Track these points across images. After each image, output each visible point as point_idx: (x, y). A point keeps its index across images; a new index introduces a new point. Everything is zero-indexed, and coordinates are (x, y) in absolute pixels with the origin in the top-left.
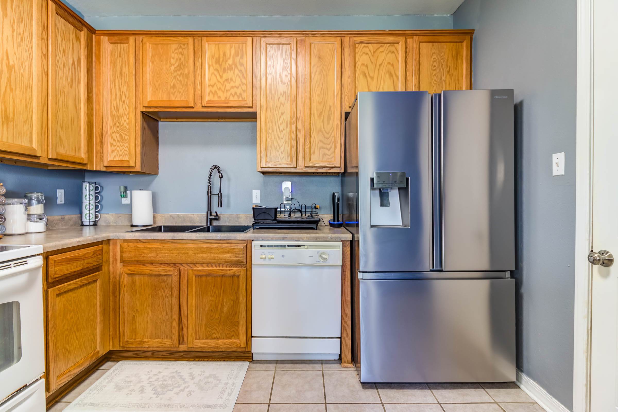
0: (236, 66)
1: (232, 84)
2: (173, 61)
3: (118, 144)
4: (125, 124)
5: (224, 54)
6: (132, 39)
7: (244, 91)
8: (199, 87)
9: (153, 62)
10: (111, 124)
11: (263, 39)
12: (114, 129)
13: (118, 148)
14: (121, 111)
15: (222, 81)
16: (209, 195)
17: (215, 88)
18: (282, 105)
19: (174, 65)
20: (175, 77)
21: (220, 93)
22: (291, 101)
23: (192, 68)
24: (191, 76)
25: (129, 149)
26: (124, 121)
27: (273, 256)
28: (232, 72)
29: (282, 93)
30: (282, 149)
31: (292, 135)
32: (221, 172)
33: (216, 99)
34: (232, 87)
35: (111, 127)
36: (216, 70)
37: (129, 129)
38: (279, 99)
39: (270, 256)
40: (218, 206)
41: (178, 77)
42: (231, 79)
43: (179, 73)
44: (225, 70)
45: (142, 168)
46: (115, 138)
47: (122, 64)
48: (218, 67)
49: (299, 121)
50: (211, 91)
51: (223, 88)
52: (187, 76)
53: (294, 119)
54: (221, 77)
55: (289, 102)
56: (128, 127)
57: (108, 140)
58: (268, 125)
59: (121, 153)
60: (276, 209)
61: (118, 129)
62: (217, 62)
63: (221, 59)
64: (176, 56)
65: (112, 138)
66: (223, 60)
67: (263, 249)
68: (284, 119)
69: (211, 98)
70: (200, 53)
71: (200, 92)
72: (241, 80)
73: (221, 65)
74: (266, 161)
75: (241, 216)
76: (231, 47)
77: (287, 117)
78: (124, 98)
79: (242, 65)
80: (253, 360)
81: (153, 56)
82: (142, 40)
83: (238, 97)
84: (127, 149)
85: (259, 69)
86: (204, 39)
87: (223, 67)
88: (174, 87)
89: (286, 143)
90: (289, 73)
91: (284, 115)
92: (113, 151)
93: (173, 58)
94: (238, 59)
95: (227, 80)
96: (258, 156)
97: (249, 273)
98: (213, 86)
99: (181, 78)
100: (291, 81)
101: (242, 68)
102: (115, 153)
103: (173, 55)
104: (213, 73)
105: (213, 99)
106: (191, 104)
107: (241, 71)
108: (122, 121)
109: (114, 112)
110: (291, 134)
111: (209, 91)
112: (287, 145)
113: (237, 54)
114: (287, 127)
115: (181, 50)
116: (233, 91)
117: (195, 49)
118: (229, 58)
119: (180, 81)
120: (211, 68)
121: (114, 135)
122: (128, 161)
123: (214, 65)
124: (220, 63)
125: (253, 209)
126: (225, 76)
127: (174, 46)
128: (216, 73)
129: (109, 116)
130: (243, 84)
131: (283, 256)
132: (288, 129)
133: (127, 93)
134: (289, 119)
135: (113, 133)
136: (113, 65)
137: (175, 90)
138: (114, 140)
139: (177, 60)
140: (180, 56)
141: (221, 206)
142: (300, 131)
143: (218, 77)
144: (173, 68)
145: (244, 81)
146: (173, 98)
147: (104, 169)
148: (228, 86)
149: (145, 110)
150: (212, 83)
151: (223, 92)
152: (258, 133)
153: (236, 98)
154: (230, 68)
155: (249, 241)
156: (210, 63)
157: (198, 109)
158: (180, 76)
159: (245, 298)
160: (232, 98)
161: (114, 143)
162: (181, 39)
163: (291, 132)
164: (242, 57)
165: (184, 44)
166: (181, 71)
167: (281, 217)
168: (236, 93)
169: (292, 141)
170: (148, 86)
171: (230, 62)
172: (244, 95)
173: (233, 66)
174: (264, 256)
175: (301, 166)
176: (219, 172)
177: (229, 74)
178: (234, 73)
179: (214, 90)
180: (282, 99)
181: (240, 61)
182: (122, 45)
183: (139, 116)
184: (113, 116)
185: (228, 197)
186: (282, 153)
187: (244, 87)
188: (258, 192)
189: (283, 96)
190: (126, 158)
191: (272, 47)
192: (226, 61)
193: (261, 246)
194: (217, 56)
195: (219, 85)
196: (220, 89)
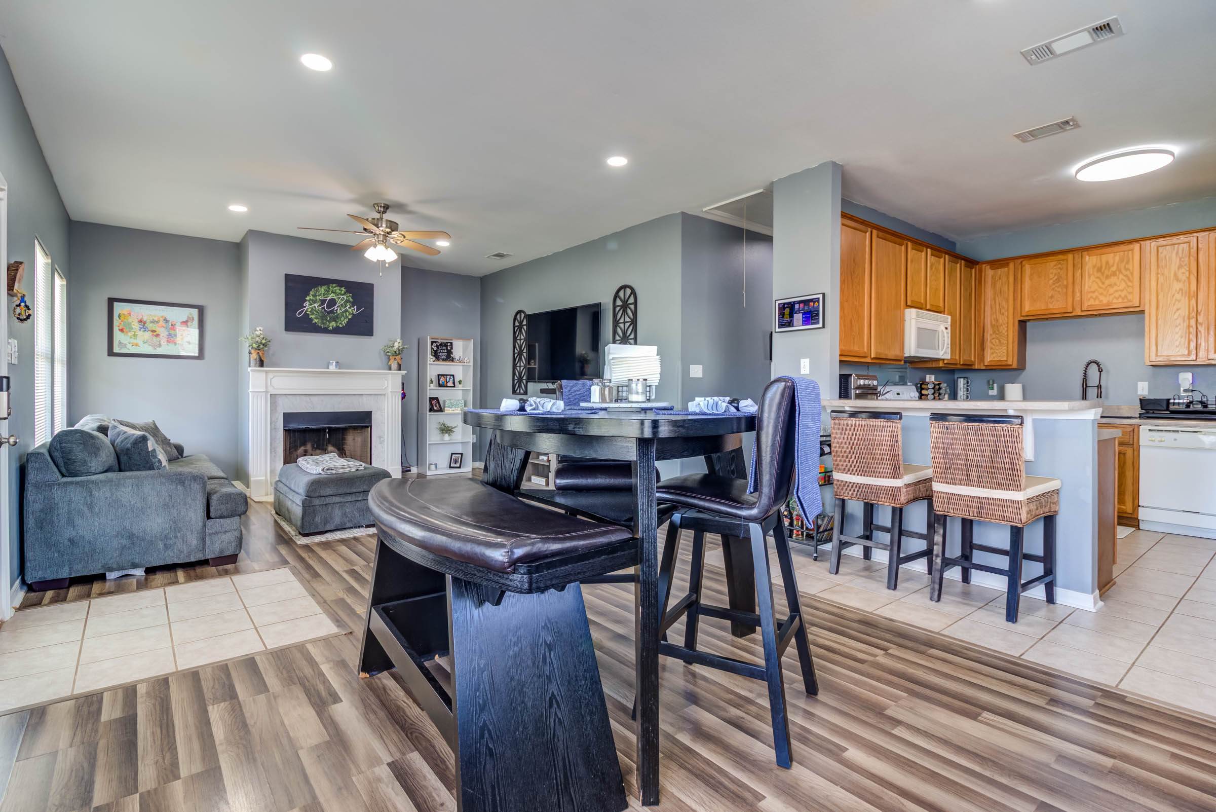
0: (1120, 272)
1: (1116, 288)
2: (1051, 276)
3: (997, 348)
4: (1004, 332)
5: (1107, 263)
6: (1011, 265)
7: (1130, 293)
8: (1078, 294)
9: (1031, 279)
10: (991, 333)
11: (1153, 244)
12: (994, 336)
13: (997, 351)
14: (1000, 321)
15: (1104, 286)
16: (1085, 387)
17: (1096, 294)
18: (1177, 302)
19: (1051, 279)
20: (1053, 289)
21: (1102, 298)
22: (1189, 297)
23: (1071, 280)
24: (1070, 286)
25: (1007, 351)
26: (1003, 330)
27: (1163, 439)
28: (1116, 277)
29: (1178, 289)
30: (1178, 343)
31: (1191, 329)
32: (1101, 366)
33: (1097, 302)
34: (1117, 291)
35: (991, 335)
36: (1098, 278)
37: (1007, 335)
38: (1174, 295)
39: (1160, 439)
40: (1098, 397)
41: (1056, 288)
42: (1115, 284)
43: (1057, 285)
44: (1107, 277)
45: (1018, 366)
46: (994, 343)
47: (1002, 284)
48: (1099, 275)
49: (1200, 315)
50: (1091, 297)
51: (1105, 293)
52: (1067, 287)
53: (1194, 314)
54: (1103, 283)
55: (1187, 298)
56: (1006, 334)
57: (988, 345)
58: (1160, 322)
59: (999, 355)
60: (1168, 400)
61: (997, 336)
62: (1099, 270)
63: (1104, 268)
64: (1054, 271)
65: (992, 343)
66: (1106, 268)
67: (1151, 432)
68: (1179, 315)
69: (1092, 302)
70: (1080, 265)
71: (1079, 299)
72: (1126, 283)
73: (1103, 274)
74: (1157, 355)
75: (1122, 407)
76: (1115, 256)
77: (1184, 312)
78: (1003, 311)
79: (1127, 269)
80: (1139, 529)
81: (1031, 274)
82: (1021, 262)
83: (1123, 299)
84: (1005, 351)
85: (1148, 271)
86: (1085, 253)
87: (1105, 275)
88: (1052, 297)
89: (1182, 337)
90: (1187, 271)
91: (1179, 311)
92: (992, 353)
93: (1052, 273)
94: (1122, 266)
95: (1110, 285)
96: (1147, 351)
97: (1136, 453)
98: (1094, 292)
99: (1060, 289)
100: (1189, 278)
101: (1128, 273)
102: (994, 355)
103: (1051, 271)
104: (1093, 281)
105: (1093, 304)
106: (1070, 310)
107: (1126, 276)
108: (1001, 329)
109: (994, 323)
110: (1189, 328)
111: (1089, 296)
112: (1183, 340)
113: (1122, 260)
114: (1184, 321)
115: (1060, 266)
116: (1117, 295)
117: (1075, 262)
118: (1113, 266)
119: (1059, 292)
120: (1092, 277)
121: (993, 341)
122: (1006, 361)
123: (1095, 273)
124: (1103, 271)
125: (1140, 399)
126: (1107, 282)
127: (1053, 264)
128: (1098, 280)
129: (989, 326)
130: (1128, 286)
131: (1175, 440)
132: (1186, 324)
133: (1006, 307)
134: (1187, 313)
135: (993, 339)
136: (994, 285)
137: (1053, 300)
138: (994, 345)
139: (1055, 274)
140: (1059, 271)
141: (1101, 397)
142: (1201, 324)
143: (1100, 284)
144: (1051, 281)
145: (1130, 284)
146: (1051, 306)
147: (984, 368)
148: (1111, 290)
149: (1022, 319)
150: (1092, 290)
151: (1106, 296)
152: (1147, 329)
153: (1120, 300)
154: (1114, 274)
155: (1136, 426)
156: (1091, 273)
157: (1078, 312)
158: (1058, 287)
159: (1131, 472)
160: (1115, 301)
161: (994, 347)
162: (1061, 257)
163: (1189, 326)
164: (1128, 262)
165: (1063, 260)
166: (1060, 283)
167: (1172, 408)
168: (1120, 296)
169: (1191, 336)
170: (1026, 299)
171: (1114, 269)
172: (1130, 297)
173: (1118, 273)
174: (1153, 439)
175: (1202, 358)
176: (1099, 366)
177: (1113, 280)
178: (1118, 278)
179: (1094, 295)
180: (1178, 296)
181: (1125, 267)
182: (1003, 270)
183: (1017, 323)
184: (993, 326)
185: (1107, 388)
186: (1177, 347)
187: (1130, 290)
188: (1146, 384)
189: (1178, 293)
190: (1005, 359)
191: (1166, 248)
192: (1109, 268)
193: (1150, 430)
194: (1099, 265)
195: (1101, 291)
196: (1101, 294)
